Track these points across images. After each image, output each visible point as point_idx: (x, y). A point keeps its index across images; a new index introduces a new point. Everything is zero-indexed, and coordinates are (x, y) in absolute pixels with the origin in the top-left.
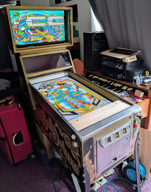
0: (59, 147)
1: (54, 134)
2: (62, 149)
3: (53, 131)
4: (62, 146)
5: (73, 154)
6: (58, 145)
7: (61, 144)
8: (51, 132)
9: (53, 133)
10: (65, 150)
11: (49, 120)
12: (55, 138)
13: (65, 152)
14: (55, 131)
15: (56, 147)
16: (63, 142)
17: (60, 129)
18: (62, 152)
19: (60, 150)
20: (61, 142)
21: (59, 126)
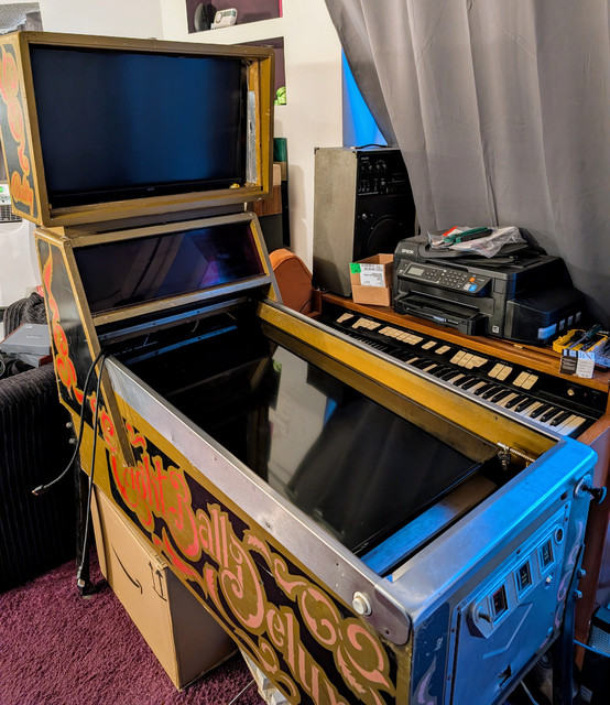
0: (259, 634)
1: (232, 576)
2: (279, 644)
3: (232, 563)
4: (277, 635)
5: (346, 673)
6: (253, 623)
7: (275, 621)
8: (216, 566)
9: (226, 572)
10: (296, 651)
11: (209, 515)
12: (240, 595)
13: (299, 658)
14: (244, 565)
15: (238, 631)
16: (290, 616)
17: (278, 561)
18: (279, 655)
19: (264, 646)
20: (275, 616)
21: (273, 550)
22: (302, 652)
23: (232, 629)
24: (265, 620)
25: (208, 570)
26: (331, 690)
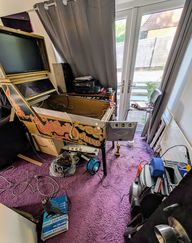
2: (82, 139)
4: (82, 137)
5: (95, 136)
6: (77, 138)
8: (68, 133)
10: (86, 138)
11: (65, 126)
14: (74, 130)
16: (84, 133)
17: (81, 126)
18: (83, 140)
19: (79, 140)
20: (81, 135)
21: (79, 124)
22: (87, 137)
23: (73, 142)
24: (79, 136)
25: (66, 135)
26: (92, 140)
